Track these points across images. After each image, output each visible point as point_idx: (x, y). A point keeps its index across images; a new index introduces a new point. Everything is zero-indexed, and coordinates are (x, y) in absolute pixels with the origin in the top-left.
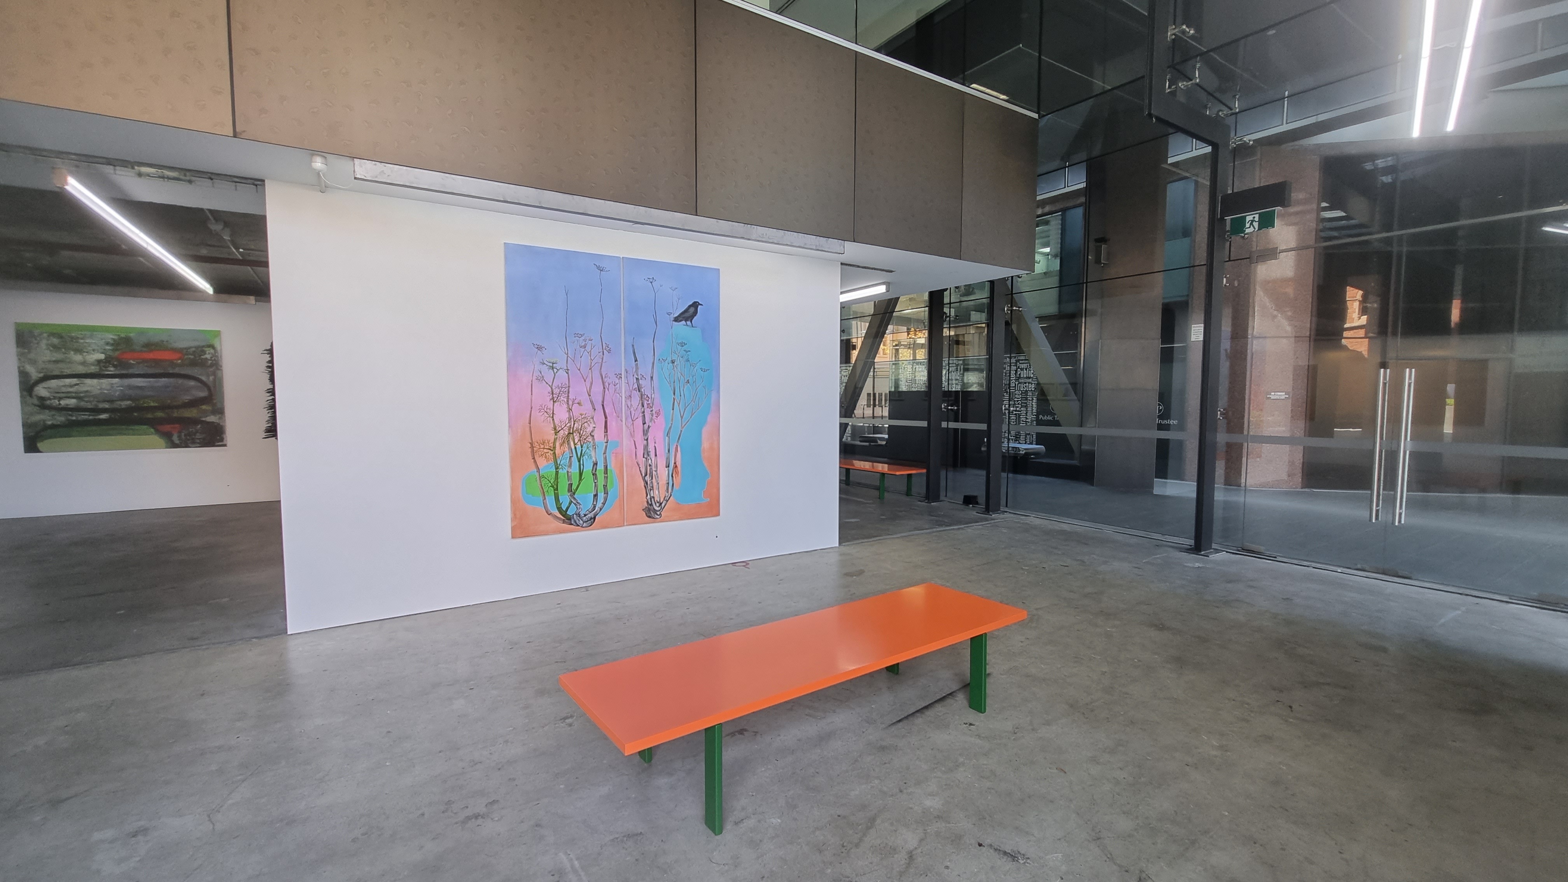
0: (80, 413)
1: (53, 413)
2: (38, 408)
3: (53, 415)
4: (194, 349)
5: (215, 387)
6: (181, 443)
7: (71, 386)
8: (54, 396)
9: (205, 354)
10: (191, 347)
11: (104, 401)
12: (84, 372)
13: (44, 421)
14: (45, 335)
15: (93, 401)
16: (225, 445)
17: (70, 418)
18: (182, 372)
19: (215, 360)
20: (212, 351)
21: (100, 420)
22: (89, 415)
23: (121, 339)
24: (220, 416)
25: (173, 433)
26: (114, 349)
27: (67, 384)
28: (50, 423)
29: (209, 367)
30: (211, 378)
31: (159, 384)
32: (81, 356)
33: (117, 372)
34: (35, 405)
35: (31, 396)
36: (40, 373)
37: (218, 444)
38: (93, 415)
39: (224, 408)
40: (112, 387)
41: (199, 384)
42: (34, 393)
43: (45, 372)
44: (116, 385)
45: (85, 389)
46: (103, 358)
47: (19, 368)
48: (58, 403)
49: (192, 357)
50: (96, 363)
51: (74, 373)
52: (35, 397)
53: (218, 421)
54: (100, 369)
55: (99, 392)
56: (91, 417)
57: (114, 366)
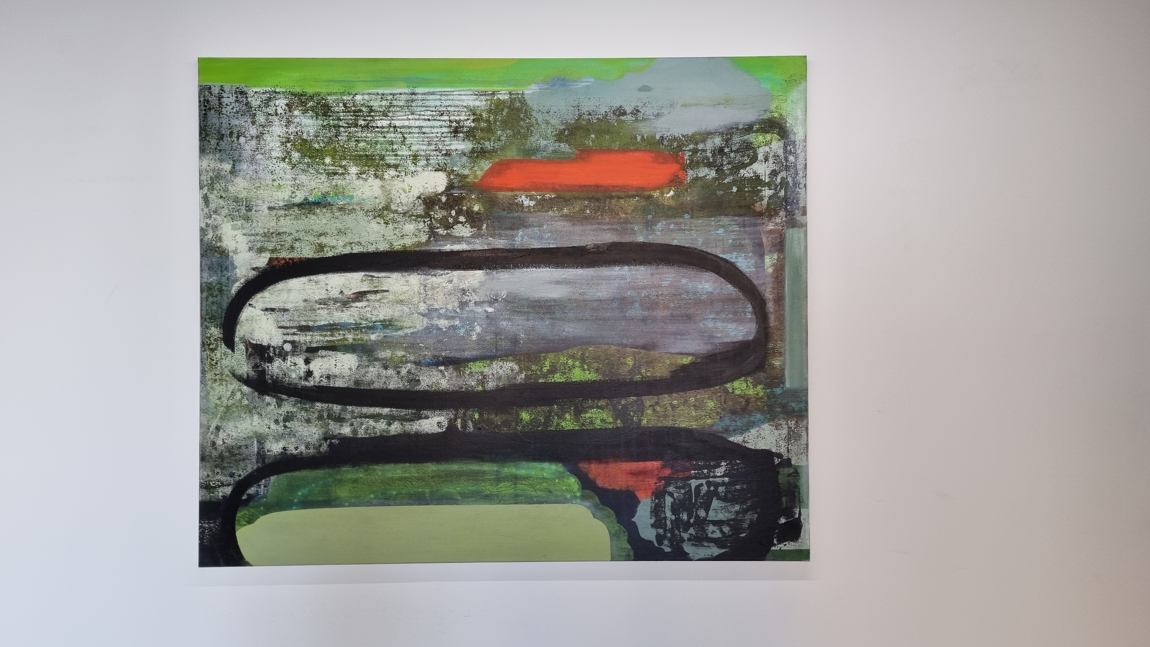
0: (365, 410)
1: (288, 407)
2: (246, 389)
3: (288, 418)
4: (718, 141)
5: (779, 299)
6: (660, 538)
7: (345, 303)
8: (293, 343)
9: (754, 159)
10: (706, 135)
11: (437, 362)
12: (383, 247)
13: (261, 439)
14: (281, 103)
15: (404, 361)
16: (804, 555)
17: (334, 428)
18: (678, 240)
19: (784, 183)
20: (777, 146)
21: (419, 436)
22: (391, 419)
23: (497, 107)
24: (792, 423)
25: (638, 494)
26: (473, 151)
27: (335, 293)
28: (275, 448)
29: (760, 214)
30: (769, 260)
31: (604, 292)
32: (378, 182)
33: (479, 245)
34: (240, 378)
35: (230, 343)
36: (261, 250)
37: (781, 546)
38: (403, 419)
39: (807, 389)
40: (463, 305)
41: (730, 289)
42: (241, 331)
43: (273, 251)
44: (476, 298)
45: (383, 313)
46: (441, 188)
47: (203, 232)
48: (302, 367)
49: (709, 174)
50: (420, 210)
51: (357, 250)
52: (240, 347)
53: (783, 451)
54: (432, 233)
55: (420, 324)
56: (396, 428)
57: (474, 220)
